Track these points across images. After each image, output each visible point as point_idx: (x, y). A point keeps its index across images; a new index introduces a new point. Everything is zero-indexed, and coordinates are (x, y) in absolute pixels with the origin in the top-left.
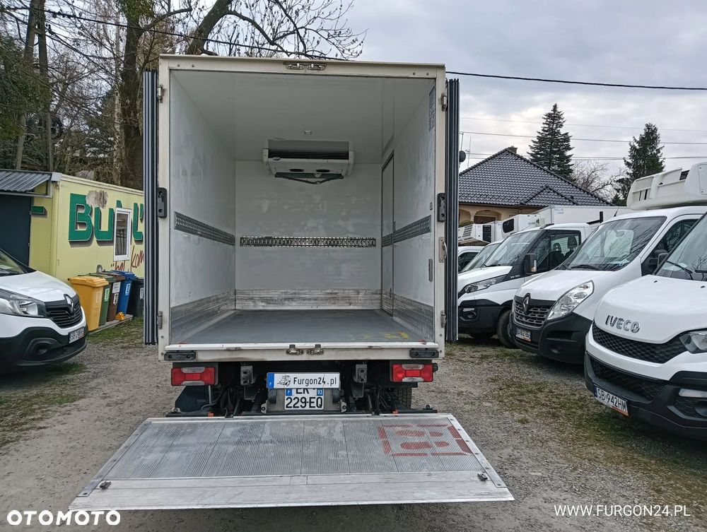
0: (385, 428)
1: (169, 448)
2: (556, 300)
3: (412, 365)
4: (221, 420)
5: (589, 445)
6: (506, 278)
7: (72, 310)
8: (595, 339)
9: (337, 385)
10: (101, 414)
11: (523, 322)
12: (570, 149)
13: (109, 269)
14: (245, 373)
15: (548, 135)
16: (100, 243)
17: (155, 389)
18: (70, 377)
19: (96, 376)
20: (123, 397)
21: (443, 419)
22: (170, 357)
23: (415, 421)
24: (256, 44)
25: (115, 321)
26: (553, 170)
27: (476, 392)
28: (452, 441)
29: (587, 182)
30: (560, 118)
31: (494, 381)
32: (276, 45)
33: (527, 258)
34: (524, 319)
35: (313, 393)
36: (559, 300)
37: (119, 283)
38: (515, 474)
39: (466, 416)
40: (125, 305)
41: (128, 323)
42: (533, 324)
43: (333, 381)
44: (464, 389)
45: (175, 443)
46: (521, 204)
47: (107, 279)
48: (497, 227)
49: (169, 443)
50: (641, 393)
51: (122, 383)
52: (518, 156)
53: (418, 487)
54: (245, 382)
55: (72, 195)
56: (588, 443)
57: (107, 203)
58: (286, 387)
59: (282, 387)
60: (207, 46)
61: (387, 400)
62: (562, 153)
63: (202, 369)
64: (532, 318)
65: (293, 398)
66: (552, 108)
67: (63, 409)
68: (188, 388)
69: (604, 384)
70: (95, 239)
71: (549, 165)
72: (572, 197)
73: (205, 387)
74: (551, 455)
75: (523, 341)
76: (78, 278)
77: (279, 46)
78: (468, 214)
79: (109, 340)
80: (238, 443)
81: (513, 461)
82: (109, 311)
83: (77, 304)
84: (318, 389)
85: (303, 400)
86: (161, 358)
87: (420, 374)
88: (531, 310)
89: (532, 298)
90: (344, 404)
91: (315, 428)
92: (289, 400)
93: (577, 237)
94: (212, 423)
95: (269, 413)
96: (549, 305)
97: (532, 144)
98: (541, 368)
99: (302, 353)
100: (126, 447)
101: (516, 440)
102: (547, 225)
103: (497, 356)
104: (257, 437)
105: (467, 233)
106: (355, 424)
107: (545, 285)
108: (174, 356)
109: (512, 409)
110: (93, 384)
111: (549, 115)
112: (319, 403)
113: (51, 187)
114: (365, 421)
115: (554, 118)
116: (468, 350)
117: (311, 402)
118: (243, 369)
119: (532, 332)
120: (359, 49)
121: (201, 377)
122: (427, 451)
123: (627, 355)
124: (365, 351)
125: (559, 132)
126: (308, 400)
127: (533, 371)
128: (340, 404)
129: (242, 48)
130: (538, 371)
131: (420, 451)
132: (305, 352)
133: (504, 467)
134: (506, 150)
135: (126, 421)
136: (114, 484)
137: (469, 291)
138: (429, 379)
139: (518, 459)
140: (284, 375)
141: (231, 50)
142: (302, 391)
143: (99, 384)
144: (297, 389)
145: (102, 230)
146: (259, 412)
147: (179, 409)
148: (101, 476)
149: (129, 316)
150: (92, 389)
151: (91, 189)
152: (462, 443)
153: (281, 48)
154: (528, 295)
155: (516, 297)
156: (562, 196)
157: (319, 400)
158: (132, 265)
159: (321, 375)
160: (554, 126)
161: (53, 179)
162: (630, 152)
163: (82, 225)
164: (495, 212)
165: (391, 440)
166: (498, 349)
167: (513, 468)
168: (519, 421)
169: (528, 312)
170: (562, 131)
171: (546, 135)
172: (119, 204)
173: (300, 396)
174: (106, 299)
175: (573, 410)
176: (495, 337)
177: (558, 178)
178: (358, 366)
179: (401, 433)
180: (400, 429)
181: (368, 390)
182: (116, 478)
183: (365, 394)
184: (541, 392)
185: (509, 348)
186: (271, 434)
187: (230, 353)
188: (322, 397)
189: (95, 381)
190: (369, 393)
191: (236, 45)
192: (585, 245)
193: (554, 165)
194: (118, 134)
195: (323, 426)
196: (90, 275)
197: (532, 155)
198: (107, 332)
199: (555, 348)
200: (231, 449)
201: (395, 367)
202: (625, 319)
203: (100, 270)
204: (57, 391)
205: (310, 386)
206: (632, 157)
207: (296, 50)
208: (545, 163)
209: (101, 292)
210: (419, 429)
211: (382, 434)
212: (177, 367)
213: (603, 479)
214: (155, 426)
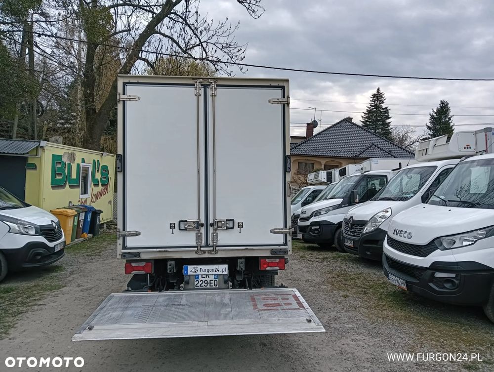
0: (255, 297)
1: (126, 309)
2: (368, 220)
3: (272, 260)
4: (156, 293)
5: (385, 310)
6: (339, 206)
7: (56, 230)
8: (388, 244)
9: (226, 272)
10: (78, 296)
11: (349, 235)
12: (390, 118)
13: (76, 204)
14: (170, 265)
15: (374, 108)
16: (71, 187)
17: (111, 281)
18: (54, 274)
19: (71, 273)
20: (90, 286)
21: (290, 291)
22: (124, 256)
23: (273, 293)
24: (174, 54)
25: (81, 239)
26: (378, 133)
27: (318, 280)
28: (294, 302)
29: (402, 140)
30: (382, 97)
31: (329, 272)
32: (188, 53)
33: (352, 193)
34: (349, 233)
35: (212, 278)
36: (370, 220)
37: (84, 214)
38: (336, 326)
39: (310, 294)
40: (88, 227)
41: (90, 240)
42: (355, 236)
43: (224, 270)
44: (309, 278)
45: (129, 306)
46: (356, 156)
47: (76, 211)
48: (336, 173)
49: (126, 306)
50: (414, 276)
51: (89, 277)
52: (353, 124)
53: (272, 326)
54: (170, 271)
55: (53, 155)
56: (384, 308)
57: (76, 160)
58: (195, 274)
59: (193, 274)
60: (141, 55)
61: (258, 281)
62: (384, 121)
63: (144, 264)
64: (354, 232)
65: (199, 280)
66: (376, 90)
67: (54, 294)
68: (135, 275)
69: (393, 271)
70: (68, 184)
71: (375, 129)
72: (390, 151)
73: (146, 275)
74: (360, 315)
75: (349, 247)
76: (57, 210)
77: (189, 54)
78: (320, 163)
79: (77, 251)
80: (167, 306)
81: (336, 319)
82: (77, 232)
83: (59, 227)
84: (215, 275)
85: (206, 282)
86: (119, 257)
87: (277, 264)
88: (354, 227)
89: (354, 219)
90: (231, 284)
91: (213, 297)
92: (197, 282)
93: (385, 179)
94: (151, 295)
95: (184, 290)
96: (363, 223)
97: (363, 115)
98: (360, 264)
99: (205, 253)
100: (100, 308)
101: (339, 307)
102: (365, 172)
103: (334, 258)
104: (178, 302)
105: (316, 177)
106: (237, 295)
107: (363, 211)
108: (127, 256)
109: (339, 289)
110: (70, 278)
111: (374, 95)
112: (216, 283)
113: (40, 150)
114: (243, 293)
115: (378, 97)
116: (315, 254)
117: (210, 283)
118: (169, 263)
119: (354, 241)
120: (242, 56)
121: (143, 268)
122: (279, 308)
123: (405, 253)
124: (244, 251)
125: (381, 107)
126: (209, 282)
127: (355, 266)
128: (228, 284)
129: (164, 56)
130: (359, 266)
131: (275, 308)
132: (207, 252)
133: (330, 323)
134: (345, 120)
135: (94, 300)
136: (96, 327)
137: (316, 216)
138: (283, 268)
139: (339, 318)
140: (194, 266)
141: (157, 57)
142: (205, 276)
143: (74, 278)
144: (202, 275)
145: (72, 178)
146: (179, 289)
147: (130, 288)
148: (87, 324)
149: (90, 235)
150: (70, 281)
151: (65, 151)
152: (300, 304)
153: (191, 56)
154: (352, 217)
155: (345, 219)
156: (383, 151)
157: (216, 281)
158: (91, 201)
159: (217, 266)
160: (378, 103)
161: (41, 145)
162: (430, 120)
163: (60, 174)
164: (338, 162)
165: (258, 303)
166: (335, 253)
167: (335, 323)
168: (343, 296)
169: (352, 228)
170: (384, 106)
171: (373, 109)
172: (83, 161)
173: (204, 279)
174: (76, 223)
175: (378, 289)
176: (334, 245)
177: (381, 138)
178: (239, 261)
179: (264, 299)
180: (264, 296)
181: (246, 276)
182: (96, 324)
183: (244, 278)
184: (359, 279)
185: (342, 252)
186: (186, 300)
187: (161, 253)
188: (218, 280)
189: (72, 276)
190: (247, 278)
191: (161, 54)
192: (389, 183)
193: (378, 129)
194: (80, 112)
195: (218, 296)
196: (64, 208)
197: (363, 122)
198: (76, 246)
199: (368, 251)
200: (163, 309)
201: (262, 260)
202: (404, 231)
203: (71, 205)
204: (48, 283)
205: (210, 273)
206: (432, 123)
207: (201, 57)
208: (372, 128)
209: (72, 219)
210: (274, 296)
211: (253, 299)
212: (129, 262)
213: (389, 328)
214: (117, 297)
